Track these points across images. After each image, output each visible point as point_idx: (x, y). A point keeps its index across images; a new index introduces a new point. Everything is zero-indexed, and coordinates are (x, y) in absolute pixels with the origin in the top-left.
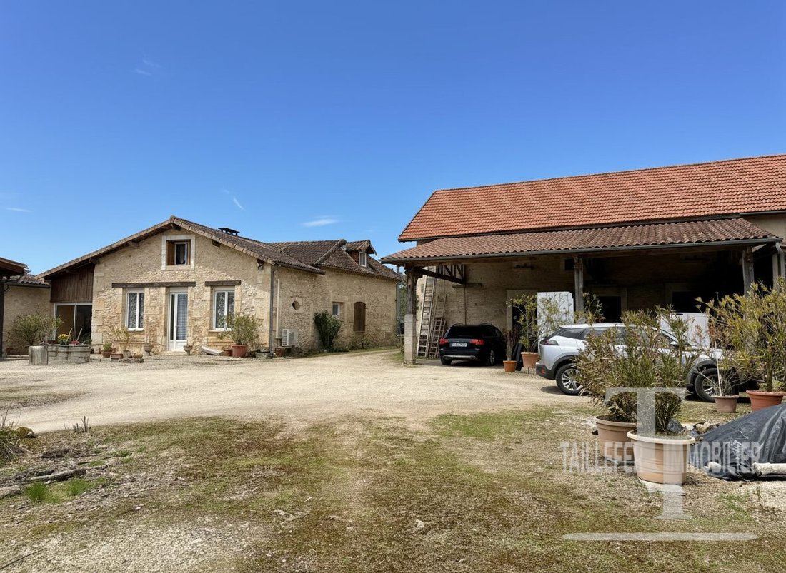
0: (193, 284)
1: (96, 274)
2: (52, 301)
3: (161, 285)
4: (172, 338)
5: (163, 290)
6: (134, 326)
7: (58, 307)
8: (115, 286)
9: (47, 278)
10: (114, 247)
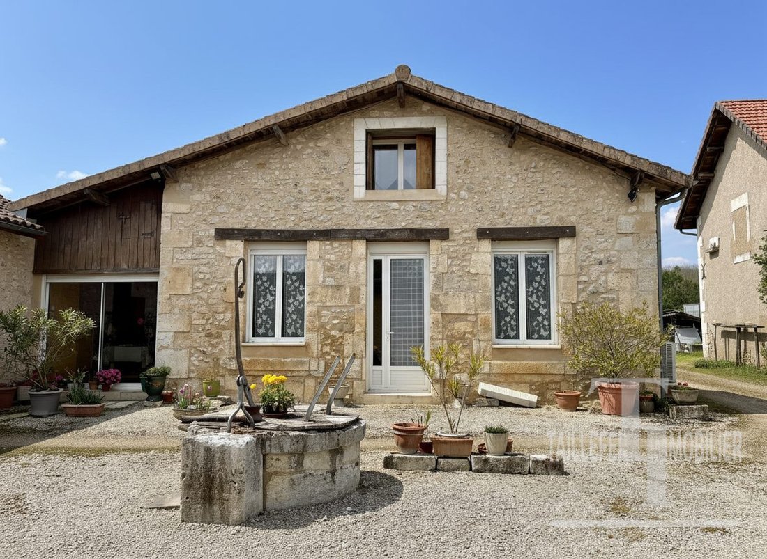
0: (443, 234)
1: (168, 206)
2: (39, 270)
3: (353, 235)
4: (377, 361)
5: (360, 247)
6: (269, 332)
7: (52, 286)
8: (223, 235)
9: (33, 211)
10: (233, 136)
